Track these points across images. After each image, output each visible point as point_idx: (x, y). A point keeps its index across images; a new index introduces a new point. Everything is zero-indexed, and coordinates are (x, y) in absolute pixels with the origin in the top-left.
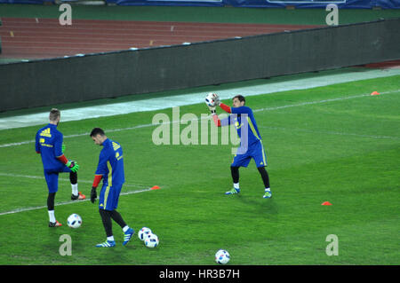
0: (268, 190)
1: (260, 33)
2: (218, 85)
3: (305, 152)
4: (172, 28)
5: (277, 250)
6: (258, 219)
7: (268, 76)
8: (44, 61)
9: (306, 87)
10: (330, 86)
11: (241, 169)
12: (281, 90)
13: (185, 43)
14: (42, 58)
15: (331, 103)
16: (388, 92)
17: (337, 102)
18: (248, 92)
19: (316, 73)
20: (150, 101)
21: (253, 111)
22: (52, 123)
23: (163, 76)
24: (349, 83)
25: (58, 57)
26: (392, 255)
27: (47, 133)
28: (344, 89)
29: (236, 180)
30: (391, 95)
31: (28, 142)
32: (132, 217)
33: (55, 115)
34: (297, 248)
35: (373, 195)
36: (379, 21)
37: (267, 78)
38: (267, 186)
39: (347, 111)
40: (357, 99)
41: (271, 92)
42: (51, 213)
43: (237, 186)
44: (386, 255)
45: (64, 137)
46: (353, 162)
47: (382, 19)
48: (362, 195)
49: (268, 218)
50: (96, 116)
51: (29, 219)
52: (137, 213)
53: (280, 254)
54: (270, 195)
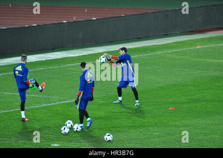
0: (137, 101)
1: (136, 13)
2: (111, 42)
3: (160, 79)
4: (86, 10)
5: (145, 135)
6: (134, 117)
7: (140, 37)
8: (15, 28)
9: (161, 43)
10: (174, 43)
11: (123, 89)
12: (147, 45)
13: (94, 19)
14: (13, 27)
15: (175, 52)
16: (206, 46)
17: (178, 52)
18: (128, 46)
19: (166, 35)
20: (74, 51)
21: (131, 57)
22: (22, 62)
23: (81, 37)
24: (184, 41)
25: (23, 26)
26: (208, 137)
27: (19, 68)
28: (182, 44)
29: (120, 95)
30: (208, 48)
31: (5, 74)
32: (64, 116)
33: (24, 58)
34: (156, 133)
35: (198, 104)
36: (201, 7)
37: (139, 38)
38: (137, 99)
39: (183, 57)
40: (189, 50)
41: (141, 46)
42: (23, 112)
43: (120, 98)
44: (205, 137)
45: (29, 70)
46: (187, 85)
47: (203, 5)
48: (192, 104)
49: (139, 116)
50: (44, 59)
51: (6, 117)
52: (67, 114)
53: (147, 136)
54: (138, 104)
